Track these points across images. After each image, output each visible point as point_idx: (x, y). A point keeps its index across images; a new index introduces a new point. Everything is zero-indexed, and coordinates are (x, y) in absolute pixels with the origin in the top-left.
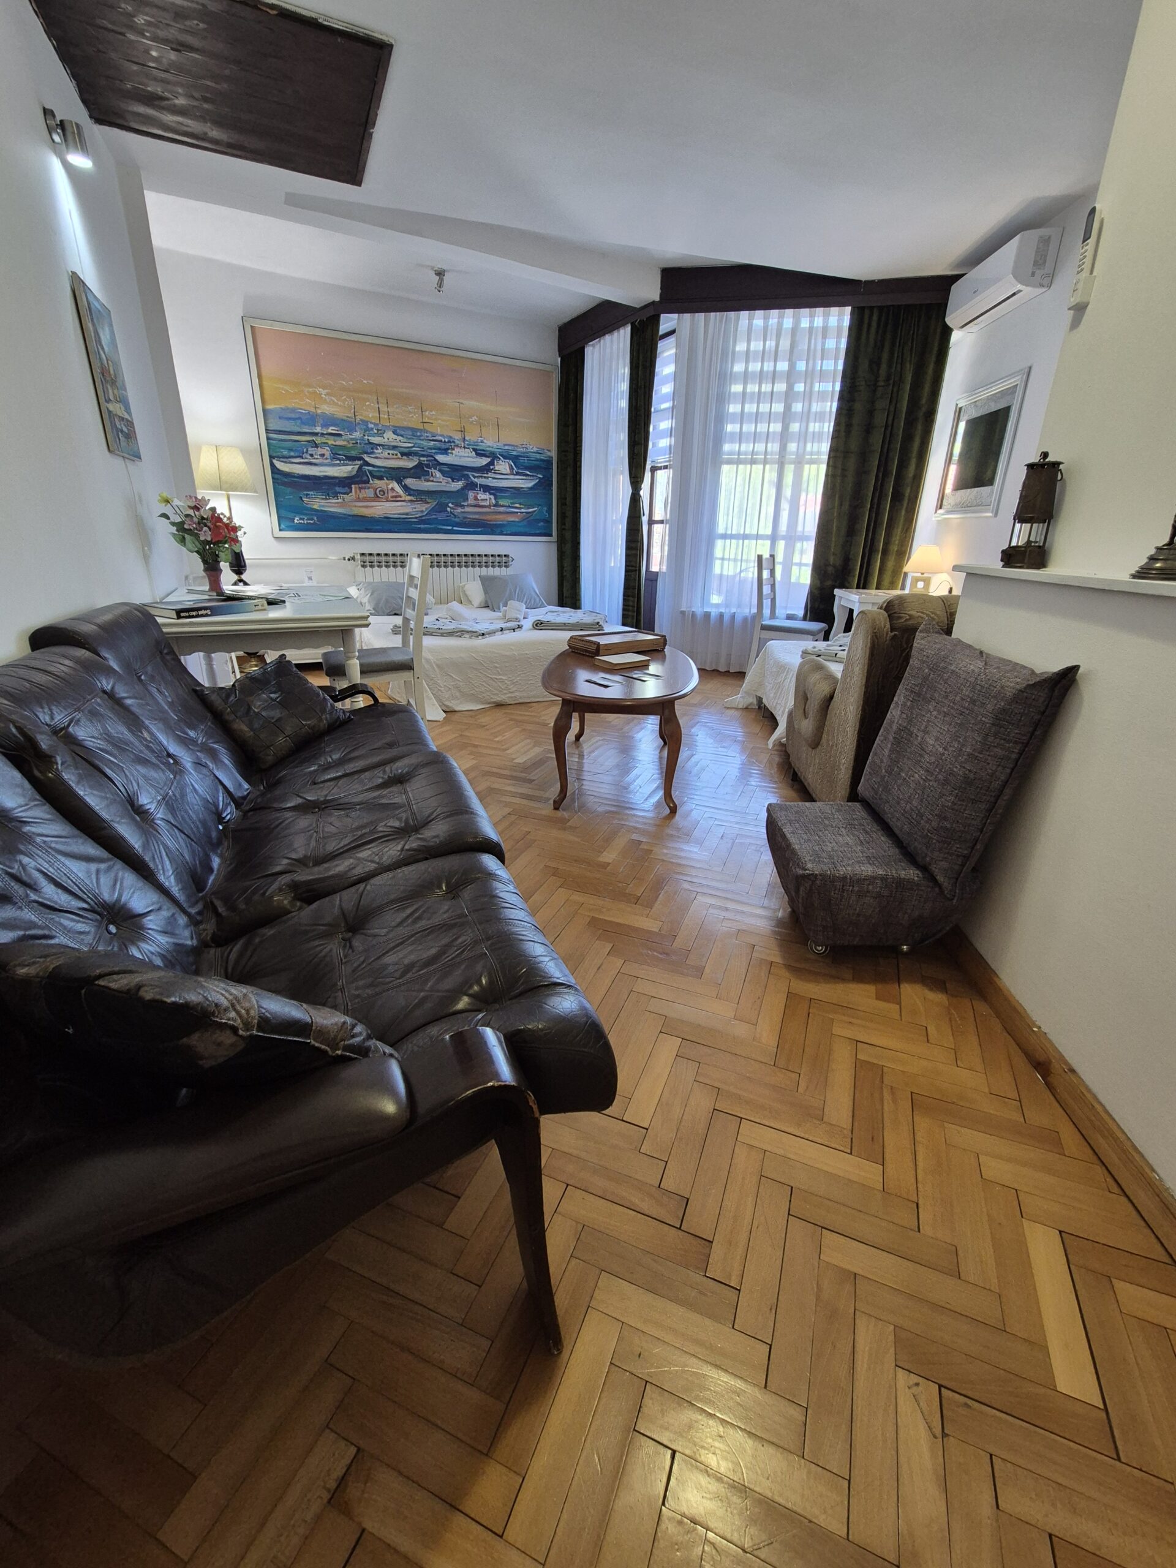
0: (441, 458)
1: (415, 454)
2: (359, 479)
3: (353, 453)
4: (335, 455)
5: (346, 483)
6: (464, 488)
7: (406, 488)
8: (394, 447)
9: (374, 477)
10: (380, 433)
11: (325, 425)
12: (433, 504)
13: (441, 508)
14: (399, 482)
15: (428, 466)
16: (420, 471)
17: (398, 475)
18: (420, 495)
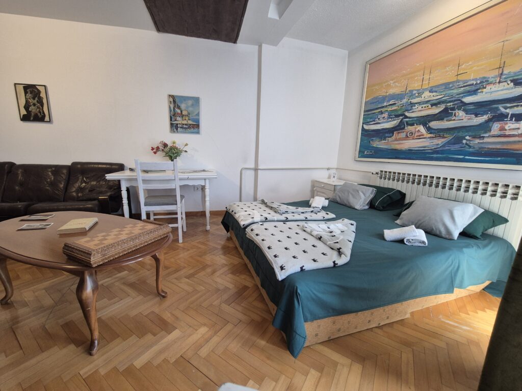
0: (468, 99)
1: (443, 102)
2: (399, 128)
3: (400, 113)
4: (390, 117)
5: (391, 131)
6: (487, 122)
7: (429, 130)
8: (427, 102)
9: (409, 124)
10: (420, 94)
11: (389, 101)
12: (449, 137)
13: (458, 140)
14: (425, 125)
15: (453, 109)
16: (445, 114)
17: (424, 121)
18: (439, 133)
